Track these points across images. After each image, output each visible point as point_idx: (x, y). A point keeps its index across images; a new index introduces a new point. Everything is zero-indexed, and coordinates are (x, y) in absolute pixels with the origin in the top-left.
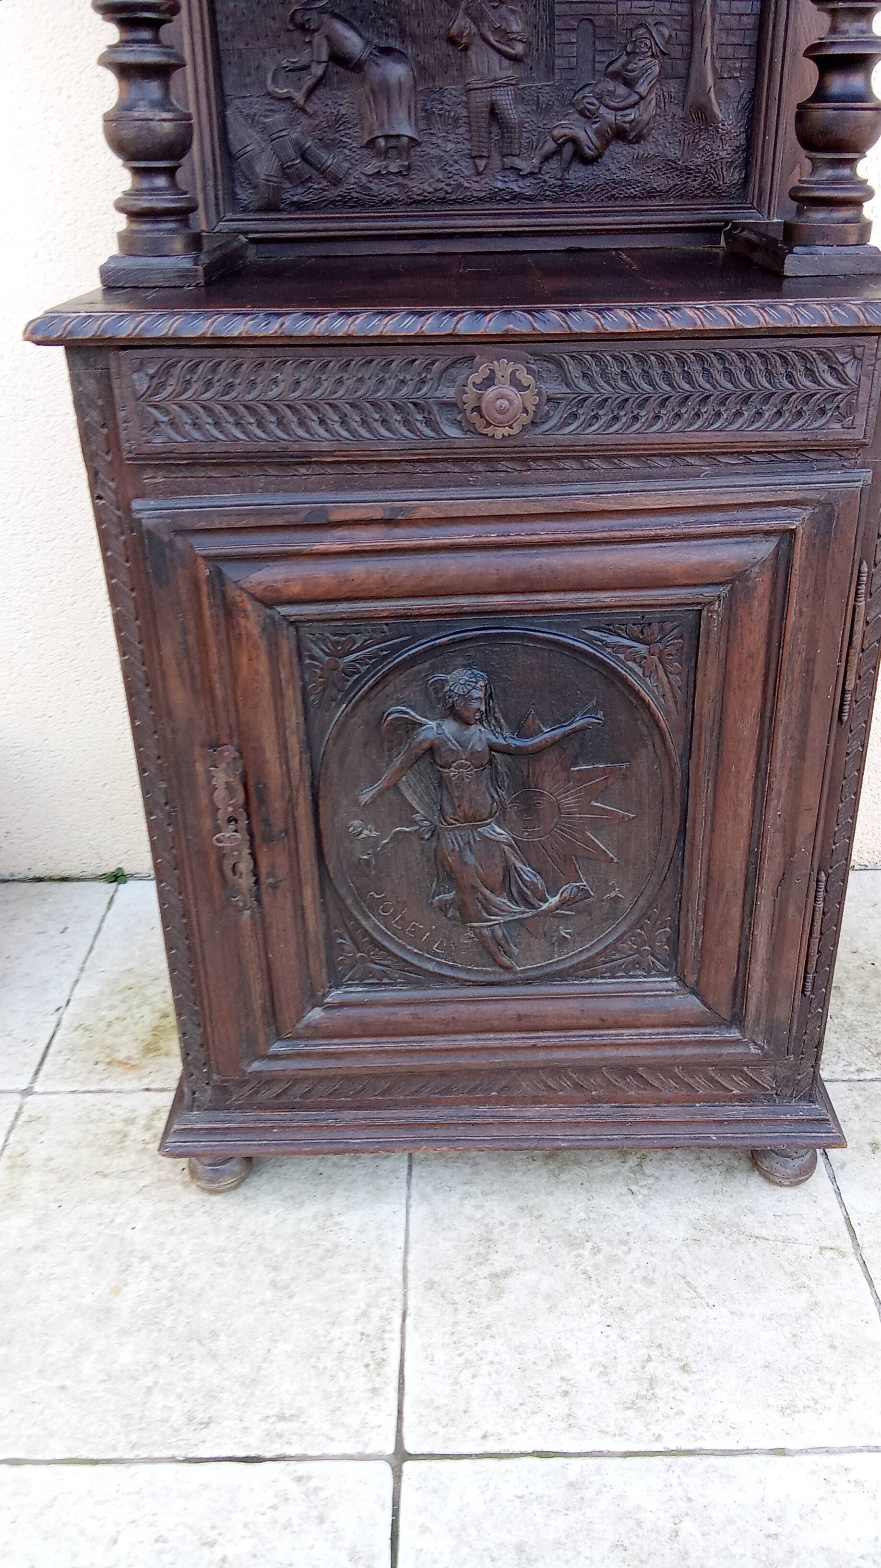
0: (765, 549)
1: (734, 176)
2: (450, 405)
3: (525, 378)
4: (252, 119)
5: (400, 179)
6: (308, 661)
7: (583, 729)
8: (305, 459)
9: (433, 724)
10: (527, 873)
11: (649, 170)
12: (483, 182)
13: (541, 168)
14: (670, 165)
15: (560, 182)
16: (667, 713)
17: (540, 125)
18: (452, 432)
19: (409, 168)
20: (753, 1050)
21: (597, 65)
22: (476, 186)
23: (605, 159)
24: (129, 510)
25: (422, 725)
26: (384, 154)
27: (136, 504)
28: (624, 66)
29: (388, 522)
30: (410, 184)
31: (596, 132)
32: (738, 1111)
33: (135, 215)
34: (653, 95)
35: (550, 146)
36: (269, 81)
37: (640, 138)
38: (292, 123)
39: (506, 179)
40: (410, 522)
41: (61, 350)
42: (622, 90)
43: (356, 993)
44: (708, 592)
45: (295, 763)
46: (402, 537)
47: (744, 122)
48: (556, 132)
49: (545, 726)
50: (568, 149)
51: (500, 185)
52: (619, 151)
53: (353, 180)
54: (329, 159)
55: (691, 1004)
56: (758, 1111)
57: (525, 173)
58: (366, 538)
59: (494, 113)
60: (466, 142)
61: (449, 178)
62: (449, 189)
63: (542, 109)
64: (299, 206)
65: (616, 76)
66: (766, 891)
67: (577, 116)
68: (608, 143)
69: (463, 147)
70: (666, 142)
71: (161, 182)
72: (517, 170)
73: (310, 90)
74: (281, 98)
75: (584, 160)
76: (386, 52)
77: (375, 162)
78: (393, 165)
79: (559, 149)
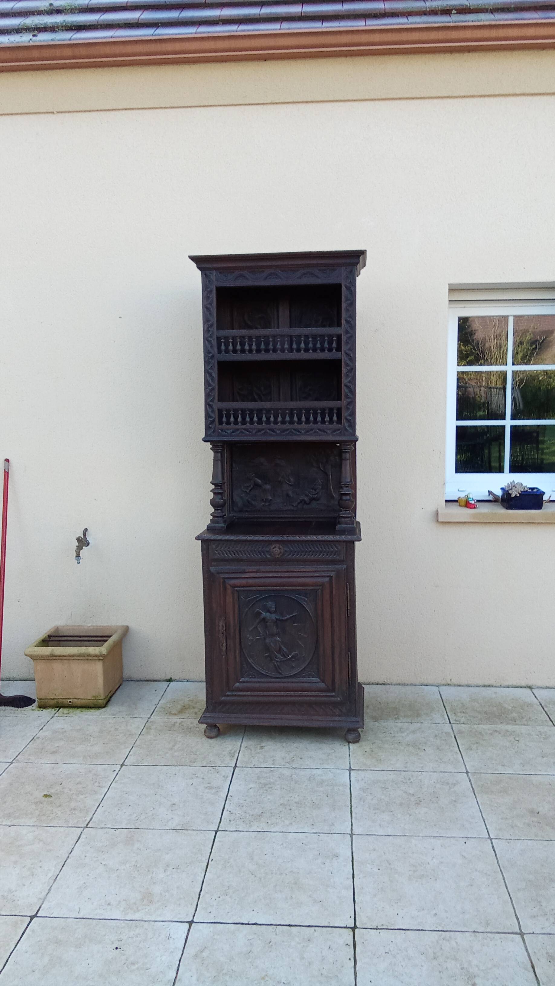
0: (327, 579)
2: (267, 551)
3: (281, 547)
4: (238, 495)
5: (268, 507)
6: (240, 599)
7: (295, 615)
8: (242, 560)
9: (264, 613)
10: (284, 649)
11: (319, 506)
12: (285, 508)
13: (297, 505)
15: (302, 508)
16: (312, 613)
17: (297, 497)
18: (268, 556)
19: (270, 505)
20: (339, 699)
21: (308, 486)
23: (311, 504)
24: (209, 569)
25: (262, 613)
26: (265, 502)
27: (210, 568)
28: (314, 487)
29: (256, 572)
30: (270, 508)
31: (309, 499)
32: (337, 718)
33: (214, 517)
35: (299, 501)
36: (242, 488)
37: (318, 500)
38: (246, 496)
39: (290, 507)
40: (261, 572)
41: (200, 541)
42: (314, 491)
43: (247, 679)
44: (318, 587)
45: (236, 620)
46: (258, 575)
48: (300, 499)
49: (287, 615)
50: (303, 502)
52: (314, 502)
53: (258, 507)
54: (253, 503)
55: (322, 685)
56: (343, 718)
58: (252, 575)
59: (288, 495)
61: (278, 507)
62: (278, 509)
63: (297, 494)
64: (247, 511)
65: (312, 489)
66: (336, 656)
67: (305, 496)
68: (312, 501)
69: (281, 501)
71: (219, 511)
72: (293, 506)
73: (250, 490)
74: (244, 492)
75: (307, 504)
76: (266, 484)
77: (263, 503)
78: (267, 504)
79: (301, 502)
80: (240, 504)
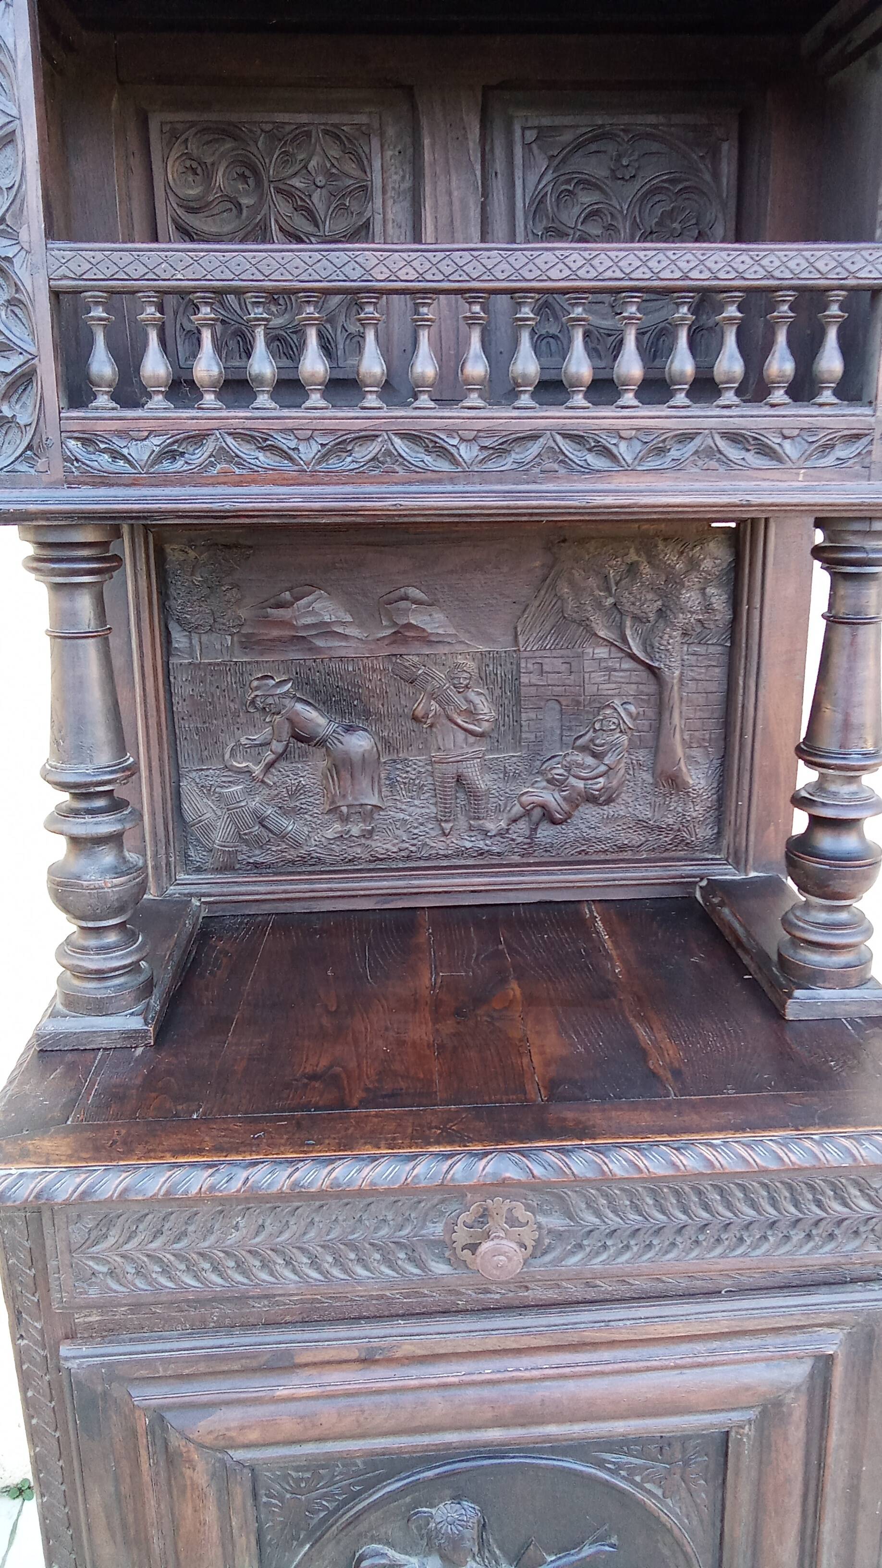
0: (799, 1372)
1: (705, 832)
2: (437, 1243)
4: (207, 790)
5: (363, 841)
6: (265, 1499)
7: (595, 1558)
11: (619, 828)
12: (448, 842)
13: (508, 829)
14: (641, 824)
15: (529, 841)
17: (507, 790)
19: (371, 832)
21: (564, 738)
22: (441, 845)
23: (575, 820)
26: (347, 818)
27: (65, 1350)
28: (592, 740)
29: (364, 1361)
30: (374, 844)
31: (565, 798)
34: (622, 765)
35: (517, 809)
36: (227, 756)
37: (609, 801)
38: (250, 792)
39: (473, 839)
40: (390, 1361)
42: (590, 761)
44: (736, 1416)
47: (715, 785)
48: (524, 799)
49: (549, 1554)
50: (538, 812)
51: (468, 845)
52: (589, 813)
53: (314, 843)
54: (289, 825)
57: (493, 833)
59: (460, 782)
60: (431, 806)
61: (413, 839)
62: (413, 849)
63: (508, 776)
64: (257, 868)
65: (584, 749)
67: (545, 784)
68: (577, 806)
69: (428, 811)
70: (636, 803)
71: (112, 938)
72: (485, 833)
73: (270, 765)
74: (239, 771)
75: (554, 822)
76: (349, 729)
77: (338, 827)
78: (355, 831)
79: (528, 813)
80: (221, 835)
